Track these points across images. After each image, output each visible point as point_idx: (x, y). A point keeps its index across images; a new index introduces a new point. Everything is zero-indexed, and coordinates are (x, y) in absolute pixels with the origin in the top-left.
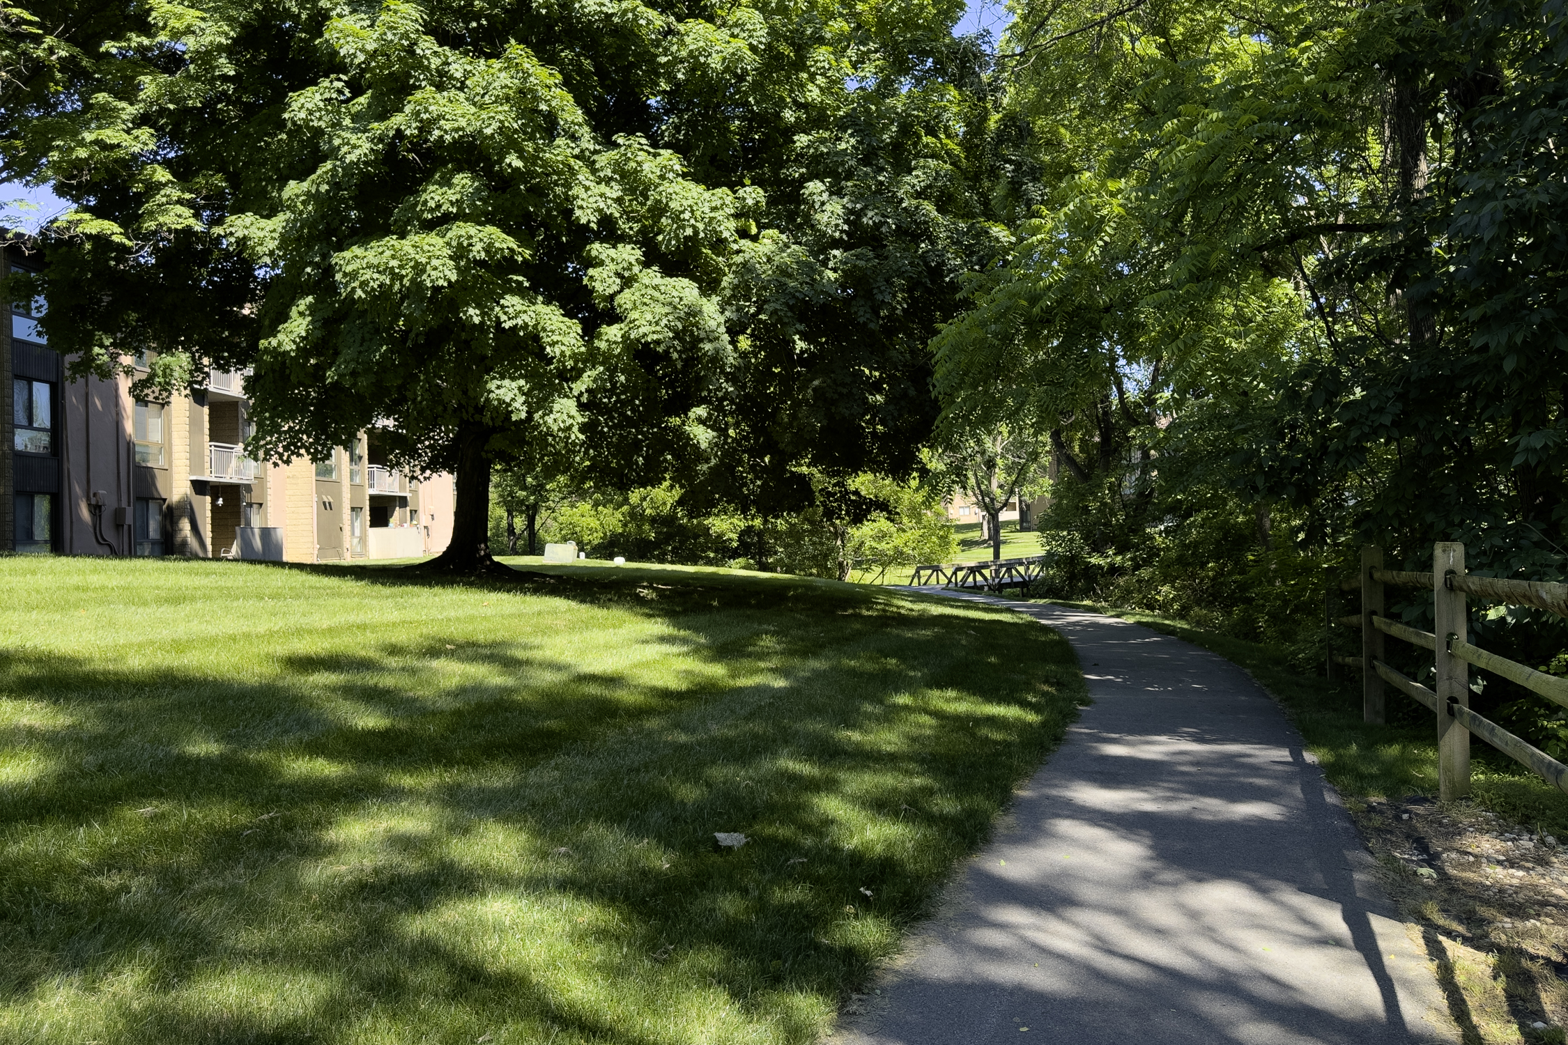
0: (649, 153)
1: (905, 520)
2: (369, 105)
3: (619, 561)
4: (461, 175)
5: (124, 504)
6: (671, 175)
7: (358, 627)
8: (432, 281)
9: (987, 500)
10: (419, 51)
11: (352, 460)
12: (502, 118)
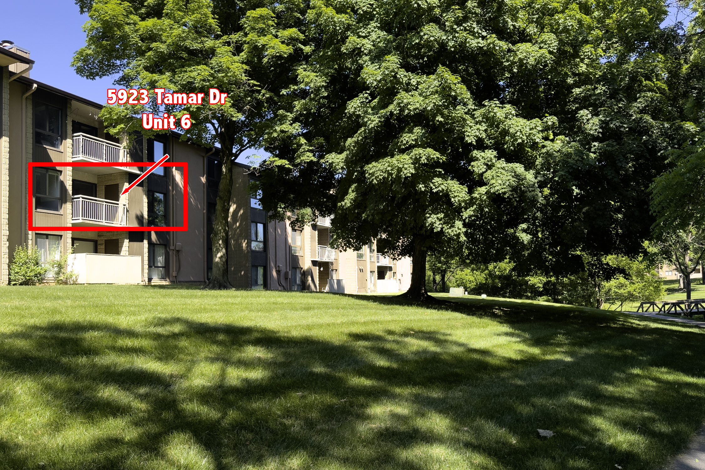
0: (499, 107)
1: (634, 278)
2: (378, 102)
3: (484, 296)
4: (417, 128)
5: (288, 270)
6: (510, 116)
7: (375, 322)
8: (405, 175)
9: (683, 267)
10: (398, 76)
11: (370, 251)
12: (435, 101)
